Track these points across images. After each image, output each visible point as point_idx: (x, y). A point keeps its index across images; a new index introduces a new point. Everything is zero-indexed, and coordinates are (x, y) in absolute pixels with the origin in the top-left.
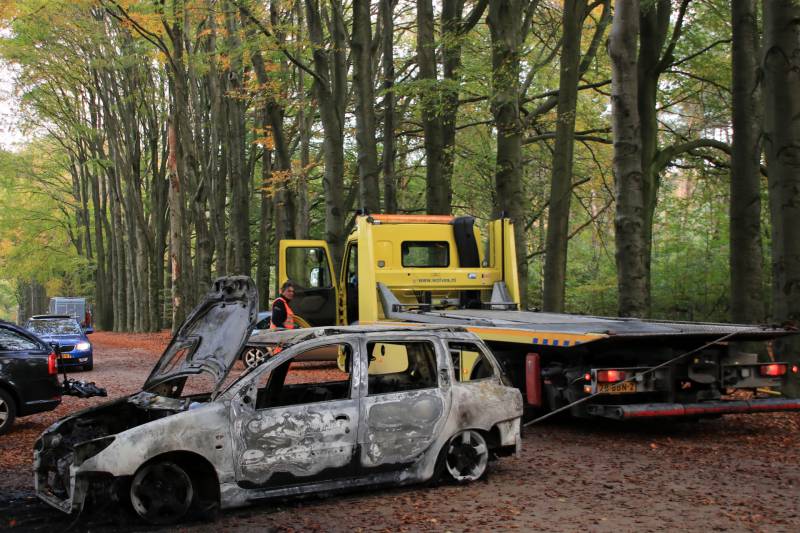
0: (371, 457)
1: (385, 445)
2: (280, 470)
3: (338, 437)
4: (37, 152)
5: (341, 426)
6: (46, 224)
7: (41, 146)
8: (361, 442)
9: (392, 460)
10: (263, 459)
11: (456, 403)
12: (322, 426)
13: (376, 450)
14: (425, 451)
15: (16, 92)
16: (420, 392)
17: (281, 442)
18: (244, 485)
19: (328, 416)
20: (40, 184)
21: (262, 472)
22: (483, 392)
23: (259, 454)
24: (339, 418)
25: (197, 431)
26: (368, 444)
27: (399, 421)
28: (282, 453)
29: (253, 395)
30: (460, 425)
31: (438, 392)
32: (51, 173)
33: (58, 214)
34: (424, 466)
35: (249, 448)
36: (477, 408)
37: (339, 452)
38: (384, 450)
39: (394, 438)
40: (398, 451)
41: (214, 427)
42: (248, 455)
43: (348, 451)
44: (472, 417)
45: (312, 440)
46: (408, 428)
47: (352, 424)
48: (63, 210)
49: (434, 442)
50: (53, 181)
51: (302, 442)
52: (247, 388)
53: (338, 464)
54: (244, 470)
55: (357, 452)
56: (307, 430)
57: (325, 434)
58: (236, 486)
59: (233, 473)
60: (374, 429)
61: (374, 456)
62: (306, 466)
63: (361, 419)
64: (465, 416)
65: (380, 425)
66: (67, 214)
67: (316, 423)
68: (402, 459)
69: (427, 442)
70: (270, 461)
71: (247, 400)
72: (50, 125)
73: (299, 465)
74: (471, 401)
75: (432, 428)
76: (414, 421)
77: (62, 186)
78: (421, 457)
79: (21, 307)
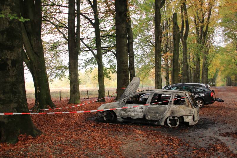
0: (148, 118)
1: (151, 116)
2: (128, 116)
3: (140, 112)
4: (229, 46)
5: (141, 110)
6: (231, 63)
7: (229, 45)
8: (146, 114)
9: (153, 119)
10: (125, 114)
11: (171, 109)
12: (137, 109)
13: (149, 116)
14: (161, 119)
15: (223, 33)
16: (162, 105)
17: (128, 111)
18: (122, 118)
19: (139, 108)
20: (229, 54)
21: (125, 116)
22: (179, 108)
23: (124, 112)
24: (141, 108)
25: (113, 106)
26: (147, 115)
27: (154, 111)
28: (129, 113)
29: (125, 101)
30: (171, 114)
31: (167, 106)
32: (232, 51)
33: (233, 60)
34: (162, 122)
35: (122, 111)
36: (176, 111)
37: (141, 115)
38: (151, 117)
39: (153, 114)
40: (154, 117)
41: (116, 106)
42: (122, 112)
43: (143, 115)
44: (174, 113)
45: (135, 112)
46: (157, 113)
47: (144, 110)
48: (235, 59)
49: (164, 117)
50: (232, 53)
51: (133, 112)
52: (125, 99)
53: (141, 118)
54: (121, 115)
55: (144, 116)
56: (134, 109)
57: (138, 111)
58: (120, 118)
59: (119, 115)
60: (149, 112)
61: (149, 117)
62: (134, 117)
63: (146, 109)
64: (173, 112)
65: (150, 111)
66: (235, 60)
67: (136, 108)
68: (156, 119)
69: (162, 117)
70: (126, 114)
71: (124, 102)
72: (231, 40)
73: (132, 116)
74: (175, 109)
75: (163, 114)
76: (159, 112)
77: (234, 54)
78: (161, 120)
79: (227, 82)
